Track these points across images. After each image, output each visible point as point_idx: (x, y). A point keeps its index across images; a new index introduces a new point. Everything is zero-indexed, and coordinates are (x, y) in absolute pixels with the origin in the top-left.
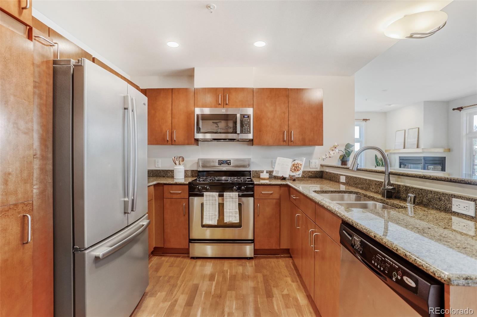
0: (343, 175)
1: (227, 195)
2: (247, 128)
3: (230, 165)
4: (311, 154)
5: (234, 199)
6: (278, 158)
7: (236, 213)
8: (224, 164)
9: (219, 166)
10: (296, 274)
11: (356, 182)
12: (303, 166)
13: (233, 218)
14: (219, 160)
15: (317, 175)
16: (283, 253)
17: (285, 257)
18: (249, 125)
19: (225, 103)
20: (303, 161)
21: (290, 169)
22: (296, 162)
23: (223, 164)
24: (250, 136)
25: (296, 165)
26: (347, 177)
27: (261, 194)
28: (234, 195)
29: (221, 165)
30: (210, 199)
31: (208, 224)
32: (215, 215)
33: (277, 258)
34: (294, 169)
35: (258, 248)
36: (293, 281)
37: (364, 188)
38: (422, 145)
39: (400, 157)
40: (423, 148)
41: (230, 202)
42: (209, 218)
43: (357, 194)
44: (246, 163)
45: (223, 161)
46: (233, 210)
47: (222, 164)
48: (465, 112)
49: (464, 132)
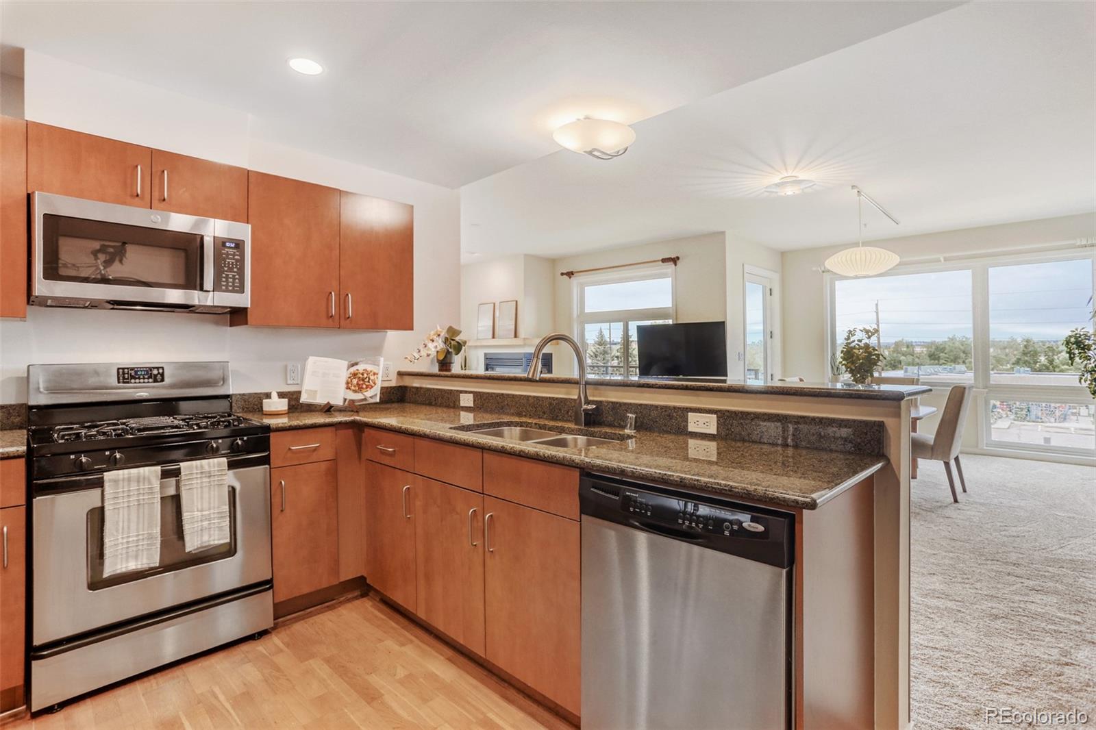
0: (466, 392)
1: (191, 468)
2: (234, 276)
3: (162, 380)
4: (377, 350)
5: (216, 478)
6: (311, 360)
7: (222, 517)
8: (139, 378)
9: (121, 384)
10: (399, 627)
11: (502, 404)
12: (380, 376)
13: (212, 532)
14: (119, 369)
15: (392, 397)
16: (341, 593)
17: (349, 601)
18: (238, 269)
19: (156, 194)
20: (378, 365)
21: (344, 386)
22: (361, 367)
23: (135, 378)
24: (243, 300)
25: (363, 374)
26: (477, 395)
27: (289, 454)
28: (214, 467)
29: (128, 383)
30: (129, 491)
31: (124, 570)
32: (151, 537)
33: (331, 610)
34: (358, 384)
35: (284, 599)
36: (403, 645)
37: (524, 414)
38: (522, 333)
39: (485, 354)
40: (523, 337)
41: (201, 487)
42: (124, 551)
43: (521, 426)
44: (215, 374)
45: (136, 372)
46: (212, 511)
47: (133, 381)
48: (575, 281)
49: (575, 313)
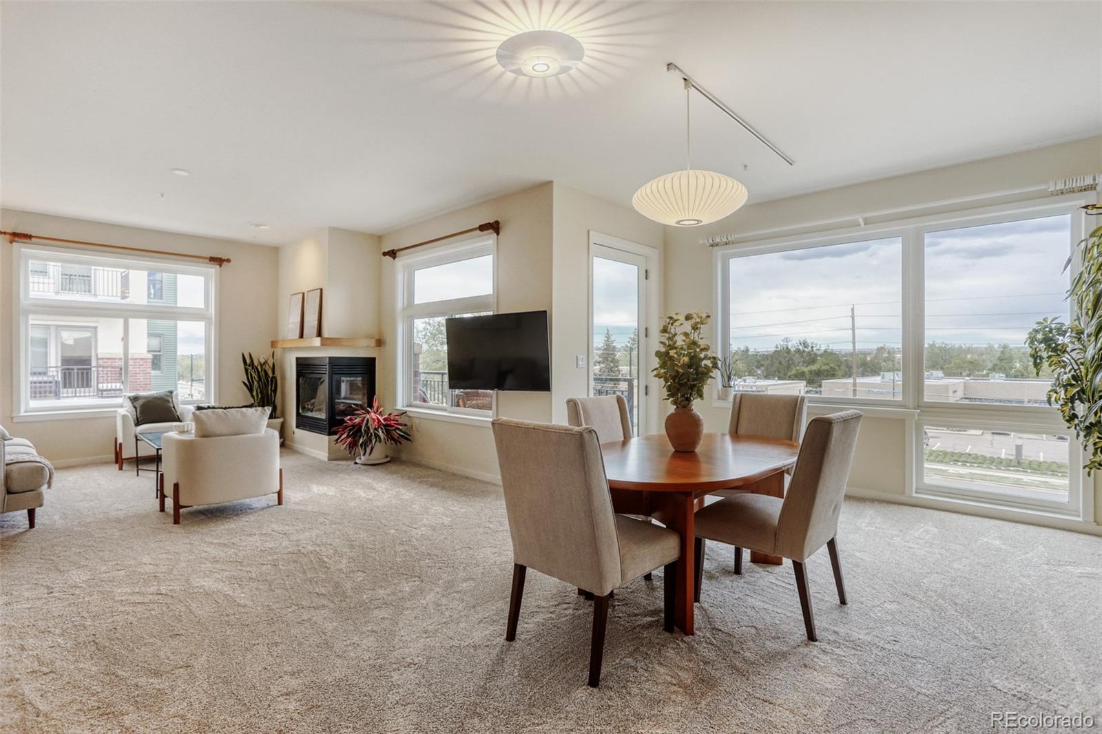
39: (297, 359)
48: (401, 262)
49: (400, 304)
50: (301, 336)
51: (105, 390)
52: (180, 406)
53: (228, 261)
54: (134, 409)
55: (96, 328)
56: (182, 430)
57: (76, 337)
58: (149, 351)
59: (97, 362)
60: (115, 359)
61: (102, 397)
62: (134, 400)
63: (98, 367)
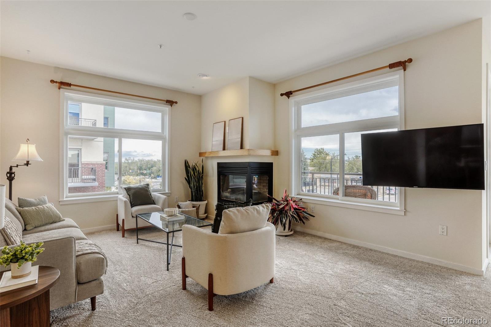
39: (218, 164)
40: (248, 149)
48: (293, 99)
49: (293, 127)
50: (224, 149)
51: (86, 179)
52: (152, 193)
53: (176, 103)
54: (129, 196)
55: (81, 149)
56: (170, 214)
57: (73, 154)
58: (104, 160)
59: (82, 166)
60: (89, 164)
61: (84, 183)
62: (128, 190)
63: (82, 168)
